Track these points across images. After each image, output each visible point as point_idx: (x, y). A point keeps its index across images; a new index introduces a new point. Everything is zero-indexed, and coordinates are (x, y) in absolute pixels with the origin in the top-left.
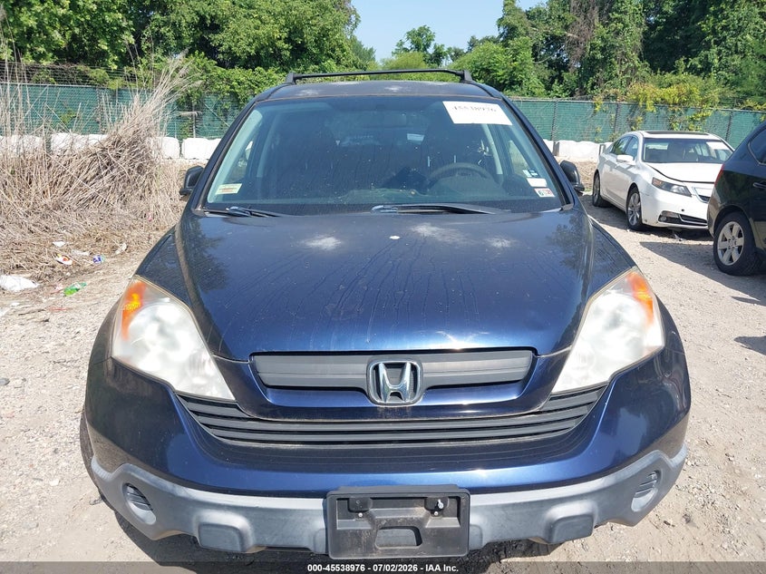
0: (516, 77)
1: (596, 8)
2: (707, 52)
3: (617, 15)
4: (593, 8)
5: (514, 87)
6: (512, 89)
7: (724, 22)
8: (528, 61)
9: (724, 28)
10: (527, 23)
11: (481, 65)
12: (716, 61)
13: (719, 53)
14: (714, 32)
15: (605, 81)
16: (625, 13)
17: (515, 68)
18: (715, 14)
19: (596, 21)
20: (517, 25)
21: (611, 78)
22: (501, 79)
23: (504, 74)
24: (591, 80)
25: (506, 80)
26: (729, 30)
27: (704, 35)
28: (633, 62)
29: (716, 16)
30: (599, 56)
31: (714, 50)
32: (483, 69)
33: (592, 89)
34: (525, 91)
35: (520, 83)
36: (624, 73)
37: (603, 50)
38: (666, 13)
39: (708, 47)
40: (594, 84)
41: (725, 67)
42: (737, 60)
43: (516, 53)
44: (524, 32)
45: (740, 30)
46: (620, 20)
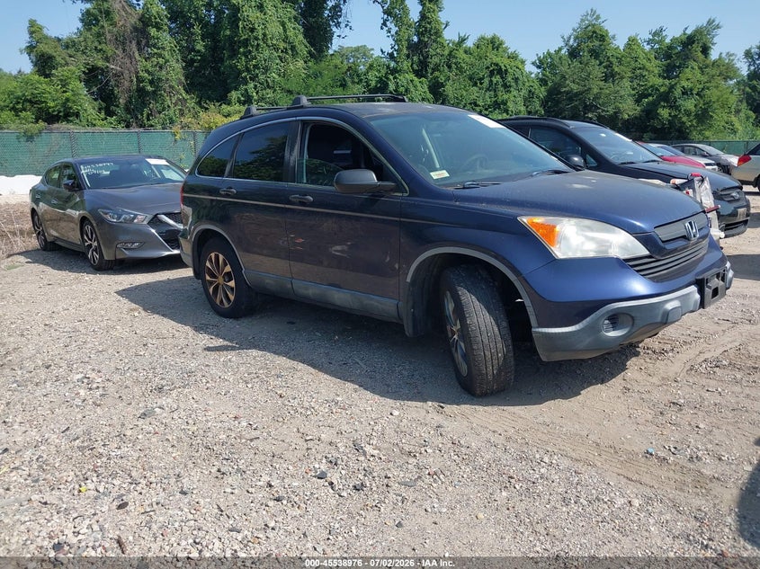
0: (71, 108)
1: (134, 42)
2: (245, 87)
3: (156, 51)
4: (131, 42)
5: (71, 119)
6: (68, 121)
7: (254, 62)
8: (81, 92)
9: (256, 67)
10: (64, 53)
11: (24, 95)
12: (255, 94)
13: (255, 87)
14: (248, 70)
15: (160, 113)
16: (163, 48)
17: (67, 100)
18: (245, 54)
19: (137, 54)
20: (54, 54)
21: (164, 109)
22: (54, 111)
23: (56, 106)
24: (146, 111)
25: (61, 112)
26: (259, 68)
27: (240, 72)
28: (181, 95)
29: (246, 57)
30: (149, 88)
31: (251, 85)
32: (26, 100)
33: (148, 120)
34: (85, 123)
35: (77, 115)
36: (176, 104)
37: (151, 82)
38: (199, 51)
39: (246, 84)
40: (148, 115)
41: (262, 99)
42: (269, 94)
43: (64, 83)
44: (63, 62)
45: (266, 70)
46: (160, 56)
